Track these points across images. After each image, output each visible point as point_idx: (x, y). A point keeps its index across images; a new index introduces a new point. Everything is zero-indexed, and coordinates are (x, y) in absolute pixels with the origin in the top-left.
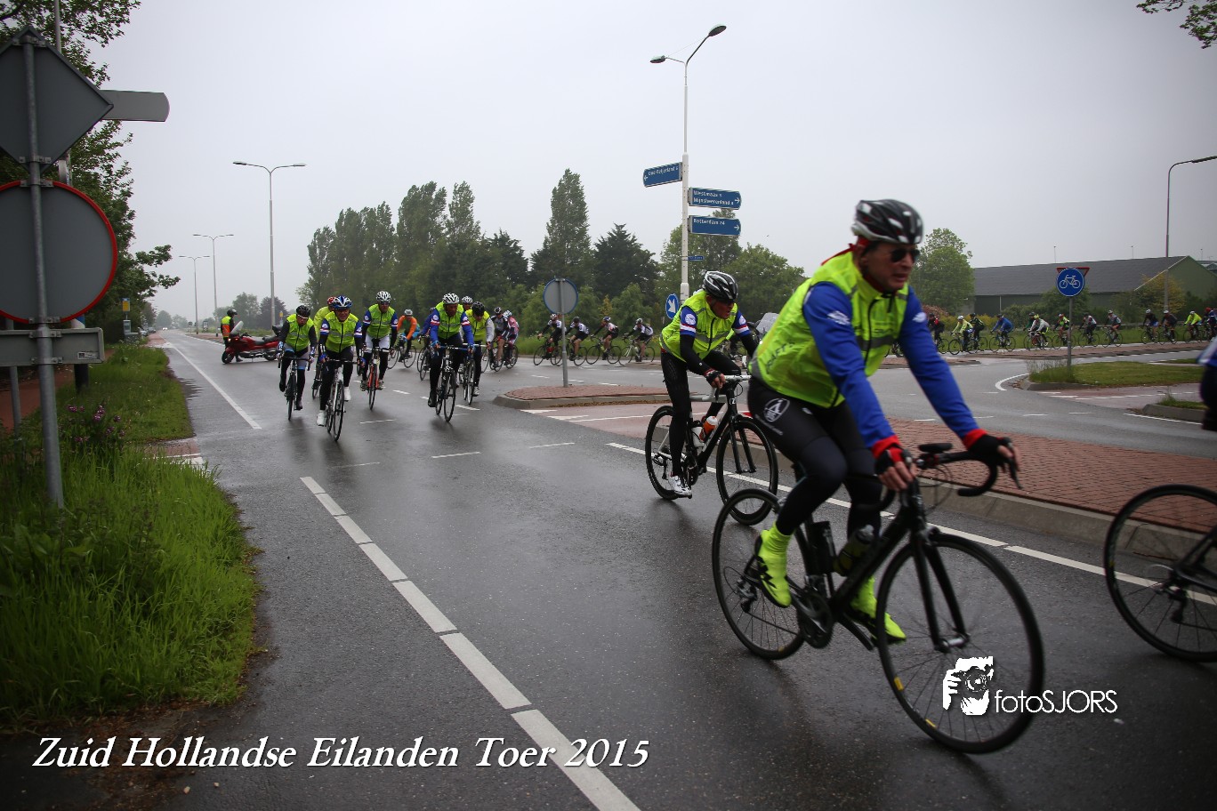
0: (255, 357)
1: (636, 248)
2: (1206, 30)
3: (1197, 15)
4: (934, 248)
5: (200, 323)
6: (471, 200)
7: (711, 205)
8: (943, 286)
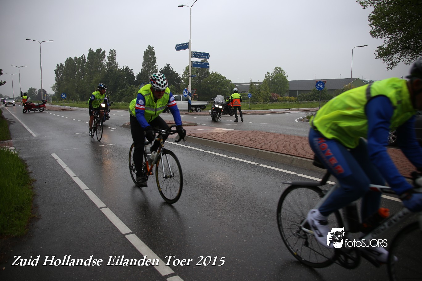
0: (35, 110)
1: (174, 73)
2: (364, 3)
4: (276, 74)
6: (115, 55)
8: (279, 87)
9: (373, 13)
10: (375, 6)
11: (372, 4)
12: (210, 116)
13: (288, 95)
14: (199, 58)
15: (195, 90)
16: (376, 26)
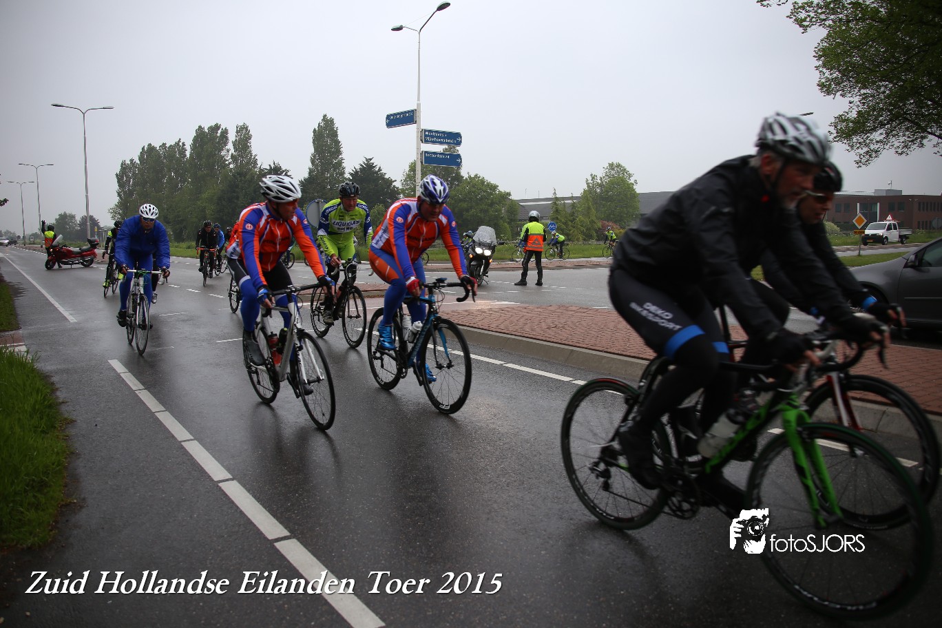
0: (73, 263)
1: (382, 177)
2: (804, 20)
3: (798, 8)
4: (610, 177)
5: (27, 237)
6: (250, 138)
7: (441, 143)
8: (617, 207)
9: (824, 42)
10: (828, 27)
11: (822, 23)
14: (438, 143)
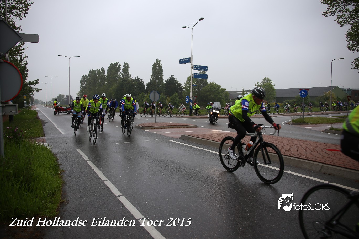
0: (63, 113)
1: (177, 82)
2: (342, 22)
3: (339, 18)
4: (264, 83)
5: (47, 103)
6: (129, 68)
8: (267, 94)
9: (350, 30)
10: (351, 24)
11: (349, 23)
12: (208, 120)
13: (275, 101)
14: (199, 70)
15: (196, 97)
16: (353, 41)
